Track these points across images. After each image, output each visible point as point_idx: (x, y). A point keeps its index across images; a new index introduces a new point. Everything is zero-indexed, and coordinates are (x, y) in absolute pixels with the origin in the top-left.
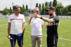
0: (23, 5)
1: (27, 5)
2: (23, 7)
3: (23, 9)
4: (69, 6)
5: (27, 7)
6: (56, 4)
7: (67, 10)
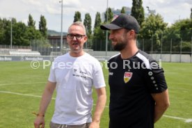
0: (30, 18)
1: (42, 18)
2: (31, 23)
3: (31, 31)
4: (184, 24)
5: (43, 23)
6: (142, 16)
7: (178, 36)
